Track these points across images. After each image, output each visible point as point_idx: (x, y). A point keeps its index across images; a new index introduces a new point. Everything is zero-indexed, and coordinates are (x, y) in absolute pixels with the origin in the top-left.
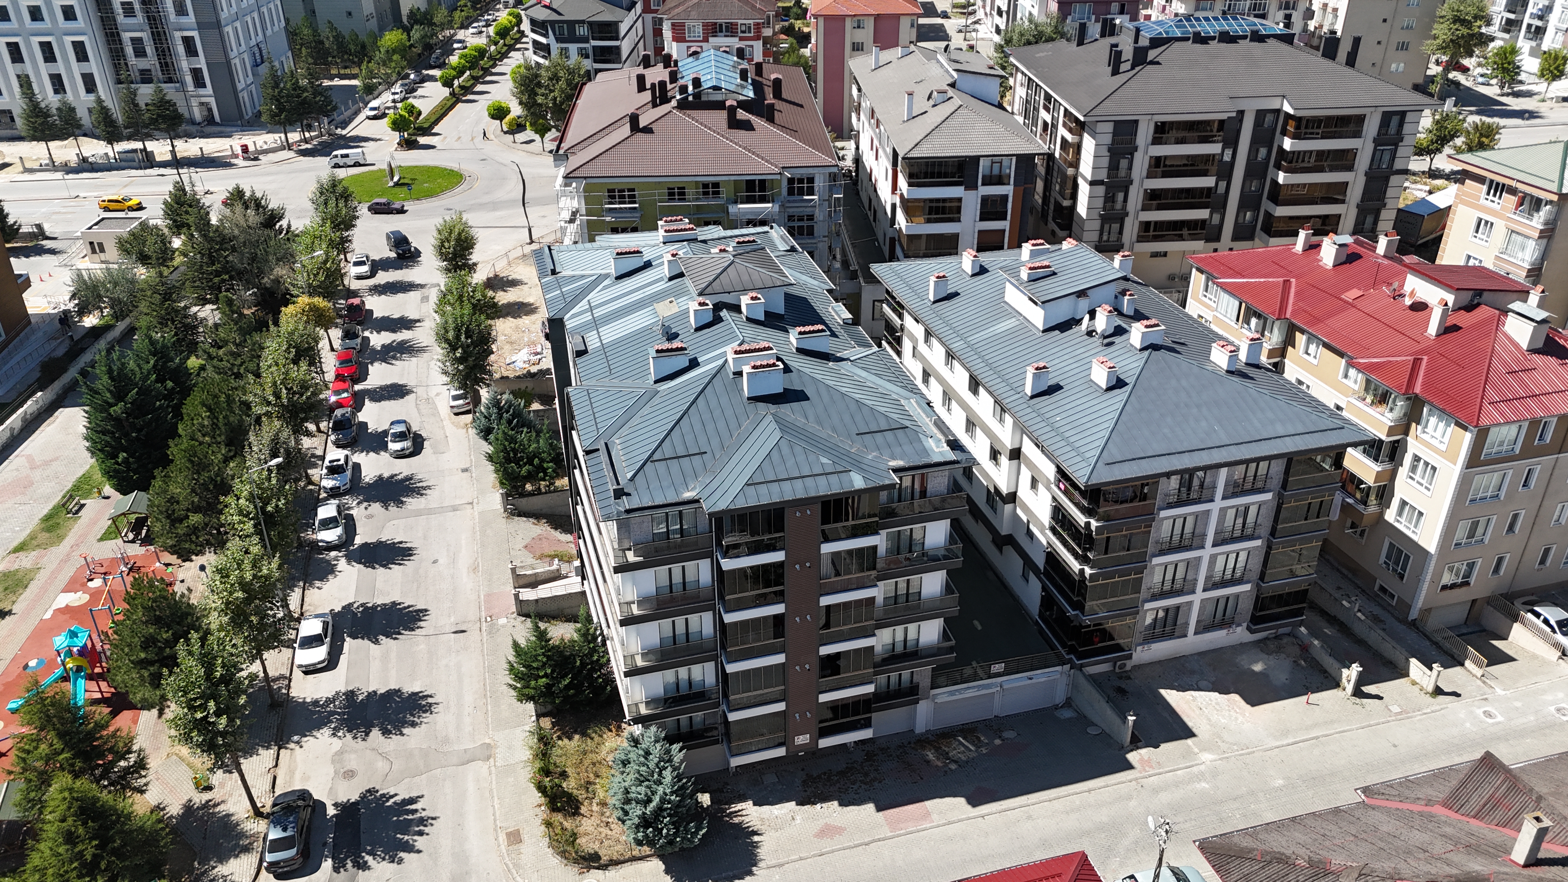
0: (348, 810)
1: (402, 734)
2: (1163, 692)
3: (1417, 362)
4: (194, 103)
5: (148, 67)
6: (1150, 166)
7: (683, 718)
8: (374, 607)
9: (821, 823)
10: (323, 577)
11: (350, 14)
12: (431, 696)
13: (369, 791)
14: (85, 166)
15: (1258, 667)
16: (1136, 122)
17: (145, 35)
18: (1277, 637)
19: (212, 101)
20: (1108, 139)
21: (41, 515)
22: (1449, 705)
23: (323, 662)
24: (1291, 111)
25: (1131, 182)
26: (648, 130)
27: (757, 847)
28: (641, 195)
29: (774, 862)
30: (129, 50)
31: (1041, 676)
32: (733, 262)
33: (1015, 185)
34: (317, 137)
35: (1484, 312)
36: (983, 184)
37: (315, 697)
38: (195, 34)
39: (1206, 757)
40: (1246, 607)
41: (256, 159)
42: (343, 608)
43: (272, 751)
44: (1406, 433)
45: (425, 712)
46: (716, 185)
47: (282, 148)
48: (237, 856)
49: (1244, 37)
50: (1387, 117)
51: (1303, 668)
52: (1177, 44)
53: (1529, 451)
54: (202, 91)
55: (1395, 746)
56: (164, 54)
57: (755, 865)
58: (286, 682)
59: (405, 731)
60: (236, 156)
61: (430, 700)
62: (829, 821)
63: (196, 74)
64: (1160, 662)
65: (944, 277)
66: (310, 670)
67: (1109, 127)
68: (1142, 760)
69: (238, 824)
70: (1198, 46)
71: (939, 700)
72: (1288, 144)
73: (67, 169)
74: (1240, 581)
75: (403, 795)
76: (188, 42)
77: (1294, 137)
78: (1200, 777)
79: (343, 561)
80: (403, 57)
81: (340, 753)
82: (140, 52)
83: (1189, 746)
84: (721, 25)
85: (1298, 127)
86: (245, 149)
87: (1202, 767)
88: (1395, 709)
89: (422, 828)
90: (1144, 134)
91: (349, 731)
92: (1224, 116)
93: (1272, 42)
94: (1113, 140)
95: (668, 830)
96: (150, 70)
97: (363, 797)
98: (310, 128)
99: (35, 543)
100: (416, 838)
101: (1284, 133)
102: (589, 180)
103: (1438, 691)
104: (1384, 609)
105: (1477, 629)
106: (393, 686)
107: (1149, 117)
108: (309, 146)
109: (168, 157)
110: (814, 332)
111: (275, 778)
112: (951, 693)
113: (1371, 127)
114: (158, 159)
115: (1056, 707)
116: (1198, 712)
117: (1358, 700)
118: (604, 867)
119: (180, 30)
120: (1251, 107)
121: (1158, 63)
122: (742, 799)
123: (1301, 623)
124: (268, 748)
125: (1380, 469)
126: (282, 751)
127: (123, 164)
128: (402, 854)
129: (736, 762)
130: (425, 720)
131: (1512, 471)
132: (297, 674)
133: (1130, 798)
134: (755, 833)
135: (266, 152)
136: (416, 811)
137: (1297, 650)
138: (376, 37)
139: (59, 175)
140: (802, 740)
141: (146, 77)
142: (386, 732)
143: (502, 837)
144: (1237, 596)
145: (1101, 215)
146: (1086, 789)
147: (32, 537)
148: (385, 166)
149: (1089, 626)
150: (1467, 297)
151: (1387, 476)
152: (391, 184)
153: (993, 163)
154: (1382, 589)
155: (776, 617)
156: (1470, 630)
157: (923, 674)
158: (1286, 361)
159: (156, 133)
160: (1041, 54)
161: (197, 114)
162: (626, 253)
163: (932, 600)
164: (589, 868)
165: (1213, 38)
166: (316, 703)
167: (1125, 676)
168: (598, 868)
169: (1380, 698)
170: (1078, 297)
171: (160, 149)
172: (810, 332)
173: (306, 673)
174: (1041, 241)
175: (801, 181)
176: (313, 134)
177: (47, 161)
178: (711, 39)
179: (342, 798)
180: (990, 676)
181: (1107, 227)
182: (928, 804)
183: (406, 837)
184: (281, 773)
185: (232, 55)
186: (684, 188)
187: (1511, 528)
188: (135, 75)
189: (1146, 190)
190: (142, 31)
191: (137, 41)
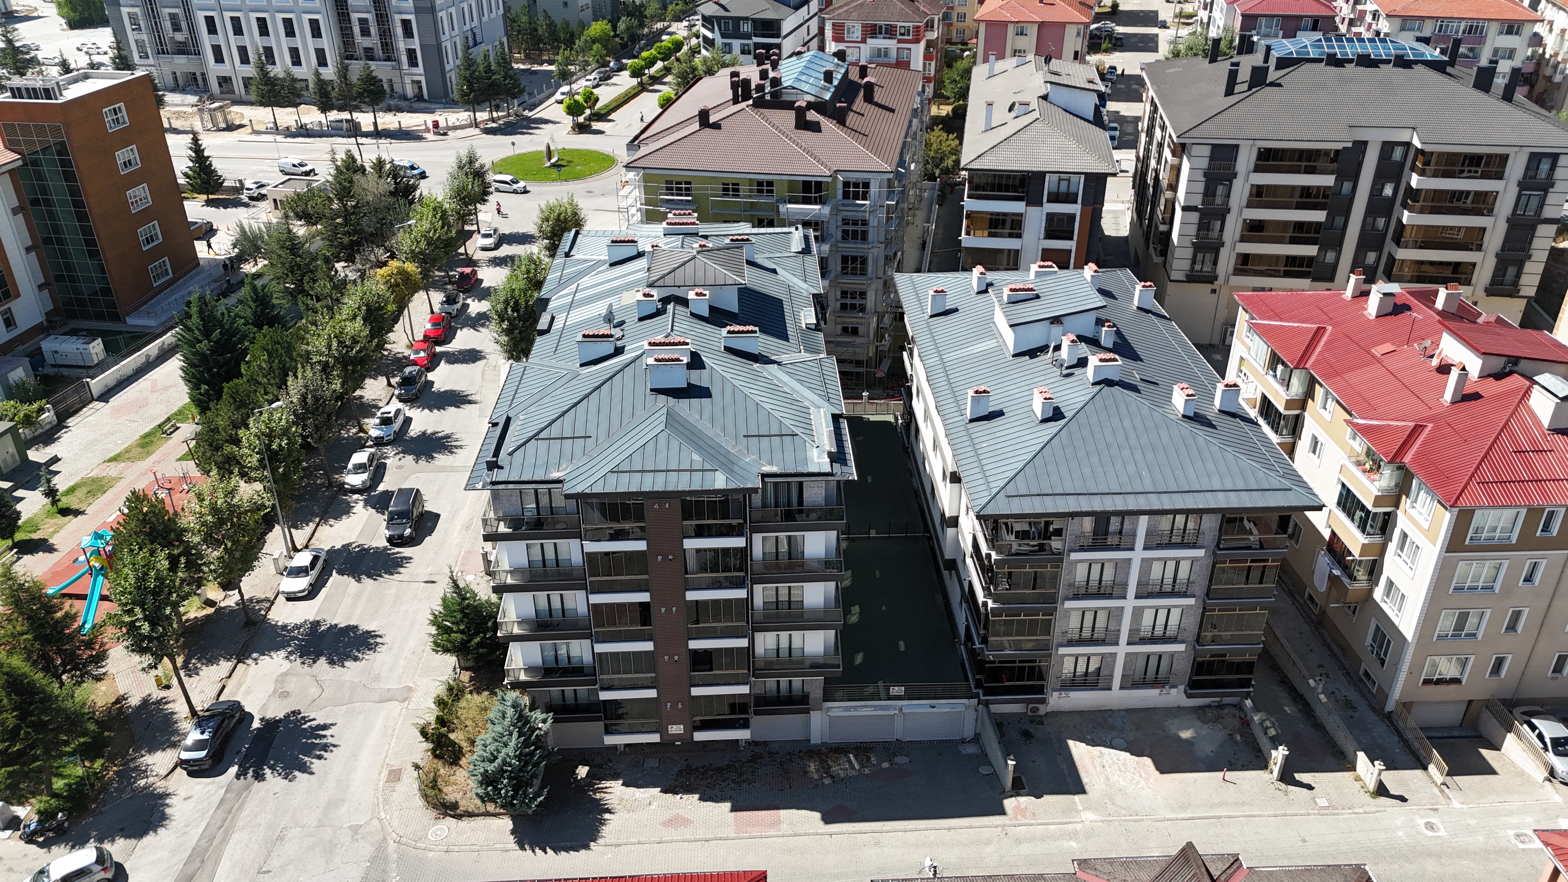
0: (270, 725)
1: (343, 666)
2: (1071, 743)
3: (1417, 429)
4: (408, 80)
5: (371, 46)
6: (1251, 195)
7: (569, 689)
8: (369, 549)
9: (674, 812)
10: (337, 517)
11: (566, 4)
12: (380, 637)
13: (293, 712)
14: (304, 132)
15: (1186, 734)
16: (1237, 147)
17: (370, 17)
18: (1221, 706)
19: (422, 79)
20: (1204, 163)
21: (142, 433)
22: (1388, 809)
23: (303, 591)
24: (1419, 146)
25: (1228, 211)
26: (717, 126)
27: (604, 824)
28: (698, 189)
29: (613, 841)
30: (357, 30)
31: (944, 706)
32: (694, 258)
33: (1083, 204)
34: (504, 117)
35: (1516, 381)
36: (1049, 201)
37: (287, 622)
38: (411, 17)
39: (1088, 816)
40: (1184, 667)
41: (445, 134)
42: (343, 546)
43: (230, 664)
44: (1397, 506)
45: (369, 650)
46: (770, 183)
47: (470, 126)
48: (164, 750)
49: (1388, 62)
50: (1535, 159)
51: (1236, 742)
52: (1308, 66)
53: (1527, 542)
54: (414, 70)
55: (1304, 841)
56: (386, 34)
57: (594, 840)
58: (268, 605)
59: (346, 664)
60: (427, 130)
61: (378, 640)
62: (682, 812)
63: (411, 53)
64: (1081, 713)
65: (942, 291)
66: (292, 598)
67: (1206, 151)
68: (1017, 809)
69: (176, 722)
70: (1333, 69)
71: (834, 713)
72: (1415, 181)
73: (289, 133)
74: (1173, 640)
75: (320, 721)
76: (406, 24)
77: (1422, 173)
78: (1073, 835)
79: (361, 504)
80: (605, 47)
81: (285, 674)
82: (365, 32)
83: (1074, 802)
84: (881, 27)
85: (1427, 163)
86: (436, 125)
87: (1079, 826)
88: (1322, 802)
89: (322, 753)
90: (1245, 160)
91: (301, 657)
92: (1339, 146)
93: (1419, 68)
94: (1210, 165)
95: (507, 792)
96: (372, 49)
97: (287, 717)
98: (498, 108)
99: (127, 456)
100: (314, 760)
101: (1413, 169)
102: (648, 171)
103: (1381, 790)
104: (1363, 695)
105: (1471, 733)
106: (353, 623)
107: (1251, 142)
108: (494, 125)
109: (372, 128)
110: (743, 332)
111: (224, 687)
112: (847, 709)
113: (1516, 169)
114: (363, 129)
115: (963, 741)
116: (1099, 769)
117: (1283, 786)
118: (459, 817)
119: (400, 13)
120: (1375, 139)
121: (1280, 85)
122: (615, 777)
123: (1247, 695)
124: (229, 660)
125: (1366, 541)
126: (240, 665)
127: (334, 132)
128: (296, 773)
129: (610, 740)
130: (366, 657)
131: (1506, 561)
132: (281, 599)
133: (988, 843)
134: (609, 811)
135: (455, 128)
136: (325, 736)
137: (1236, 723)
138: (583, 26)
139: (279, 138)
140: (676, 729)
141: (369, 54)
142: (332, 662)
143: (385, 773)
144: (1172, 655)
145: (1193, 243)
146: (947, 826)
147: (127, 451)
148: (543, 148)
149: (994, 662)
150: (1498, 364)
151: (1377, 550)
152: (548, 164)
153: (1060, 180)
154: (1366, 674)
155: (641, 604)
156: (1463, 734)
157: (815, 685)
158: (1306, 414)
159: (363, 105)
160: (1172, 70)
161: (410, 91)
162: (621, 242)
163: (814, 611)
164: (446, 815)
165: (1351, 61)
166: (284, 627)
167: (1038, 720)
168: (453, 817)
169: (1310, 787)
170: (1052, 323)
171: (365, 120)
172: (739, 332)
173: (288, 599)
174: (1050, 263)
175: (856, 185)
176: (500, 114)
177: (272, 125)
178: (869, 40)
179: (269, 715)
180: (889, 698)
181: (1200, 256)
182: (783, 813)
183: (306, 759)
184: (231, 684)
185: (443, 38)
186: (738, 185)
187: (1512, 627)
188: (360, 52)
189: (1245, 220)
190: (368, 12)
191: (363, 22)
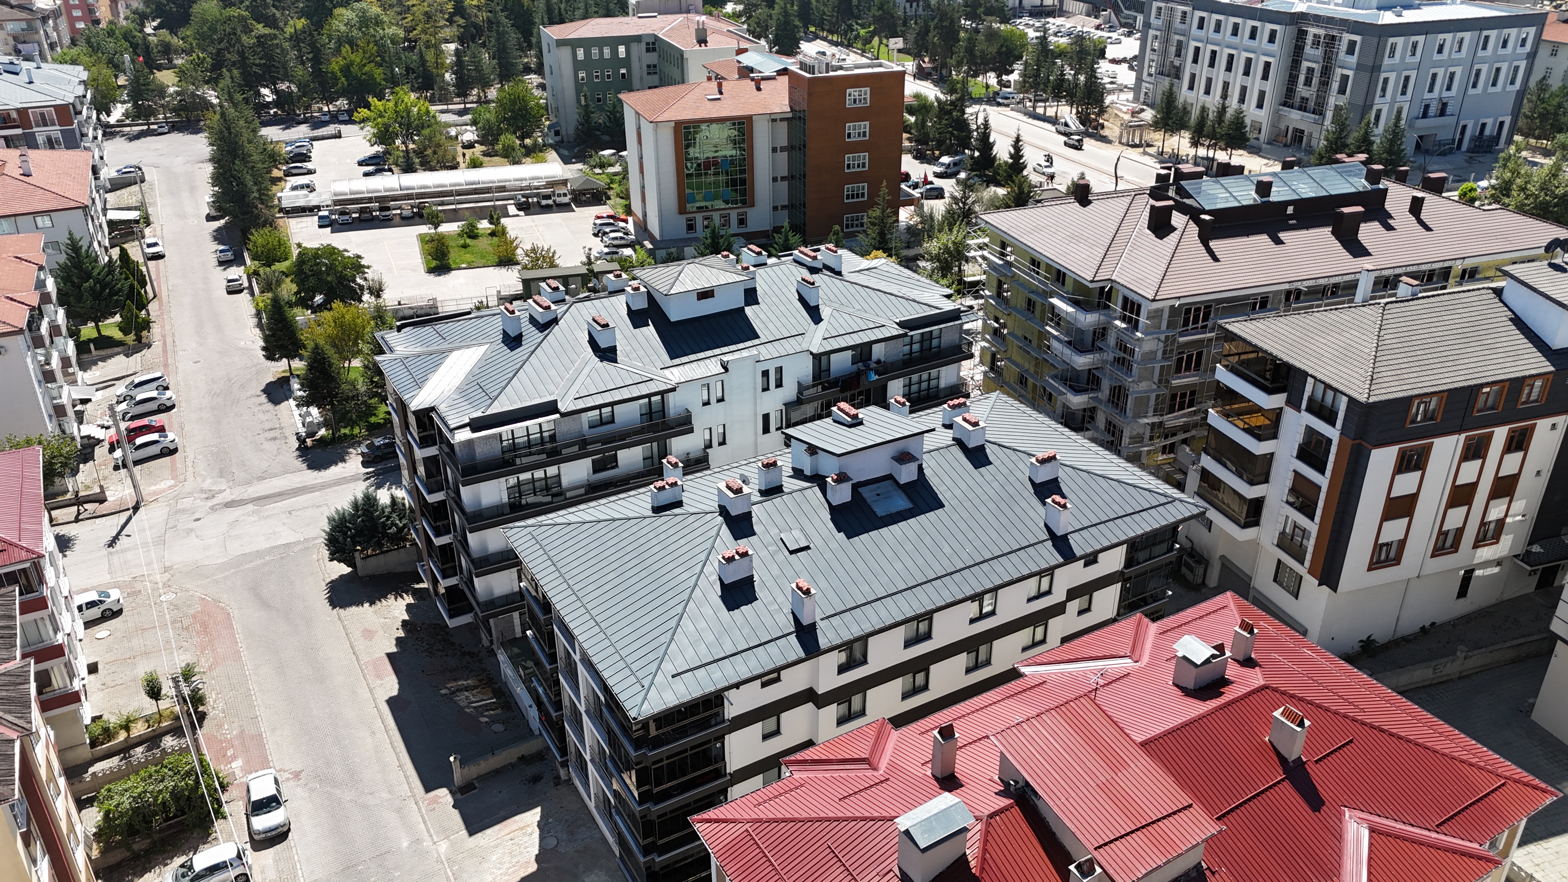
5: (1308, 96)
17: (1317, 67)
30: (1302, 78)
33: (1341, 431)
36: (1309, 410)
38: (1350, 73)
39: (443, 846)
56: (1323, 87)
57: (342, 608)
62: (382, 633)
64: (584, 806)
68: (437, 798)
76: (1344, 80)
78: (416, 841)
82: (1308, 82)
83: (456, 831)
87: (428, 843)
96: (1307, 100)
119: (1342, 67)
134: (375, 604)
141: (1304, 104)
167: (559, 781)
175: (1132, 305)
177: (1160, 149)
185: (1377, 100)
188: (1297, 101)
190: (1317, 62)
191: (1310, 70)
